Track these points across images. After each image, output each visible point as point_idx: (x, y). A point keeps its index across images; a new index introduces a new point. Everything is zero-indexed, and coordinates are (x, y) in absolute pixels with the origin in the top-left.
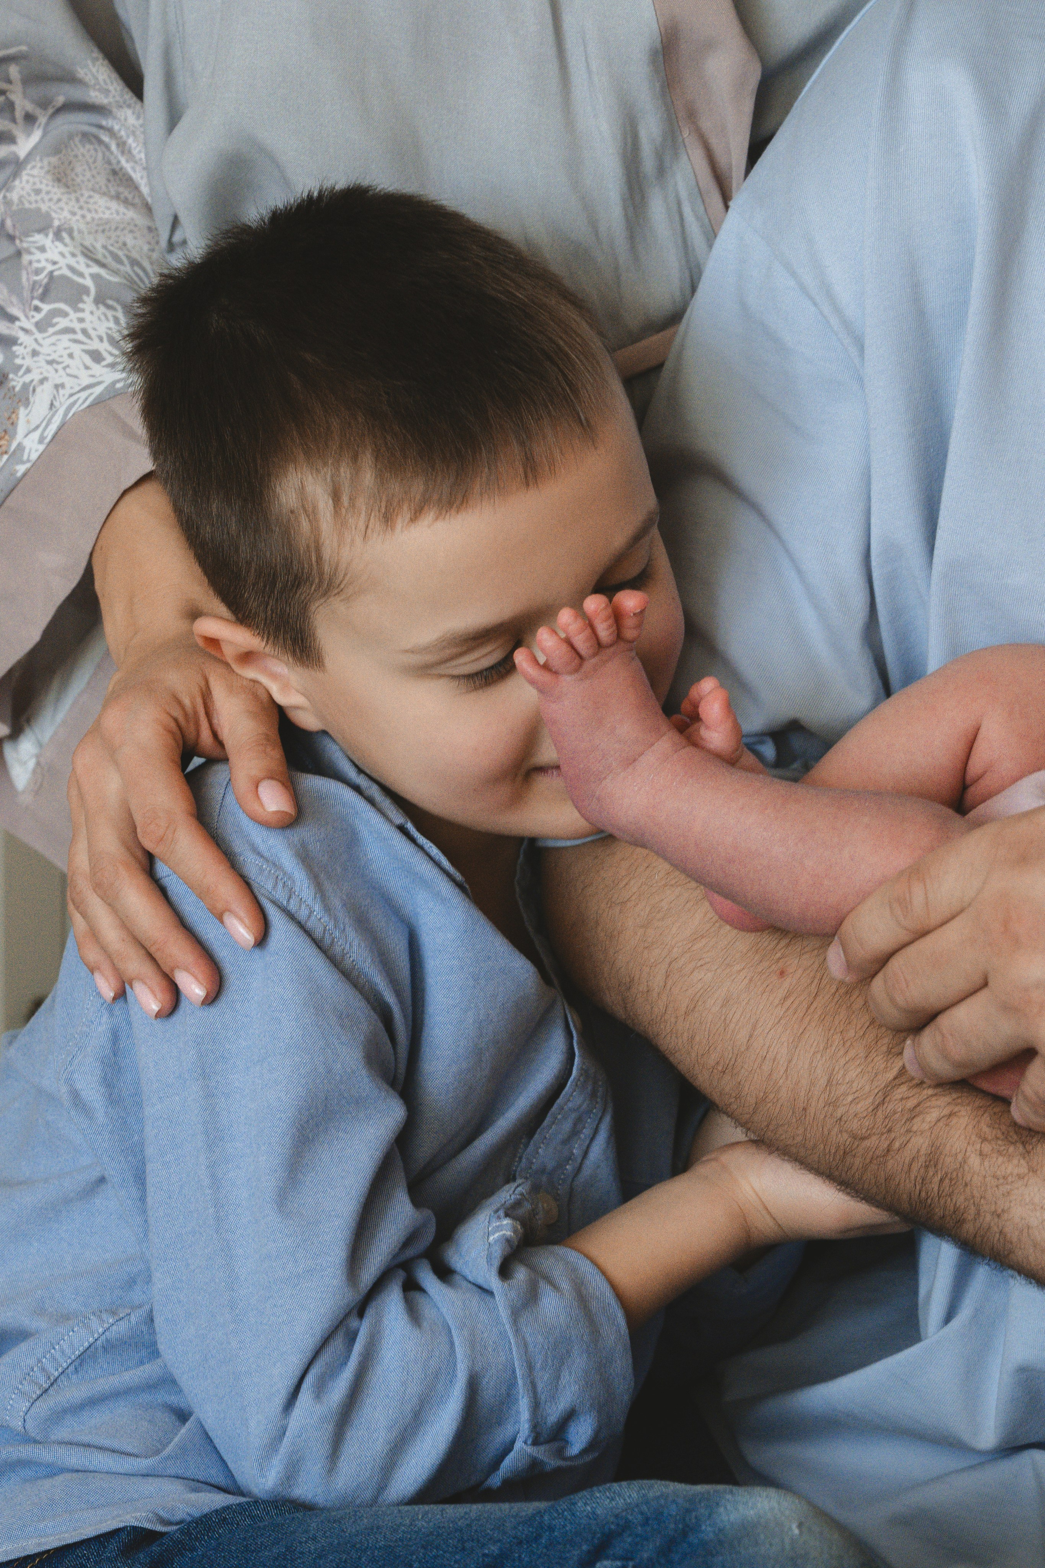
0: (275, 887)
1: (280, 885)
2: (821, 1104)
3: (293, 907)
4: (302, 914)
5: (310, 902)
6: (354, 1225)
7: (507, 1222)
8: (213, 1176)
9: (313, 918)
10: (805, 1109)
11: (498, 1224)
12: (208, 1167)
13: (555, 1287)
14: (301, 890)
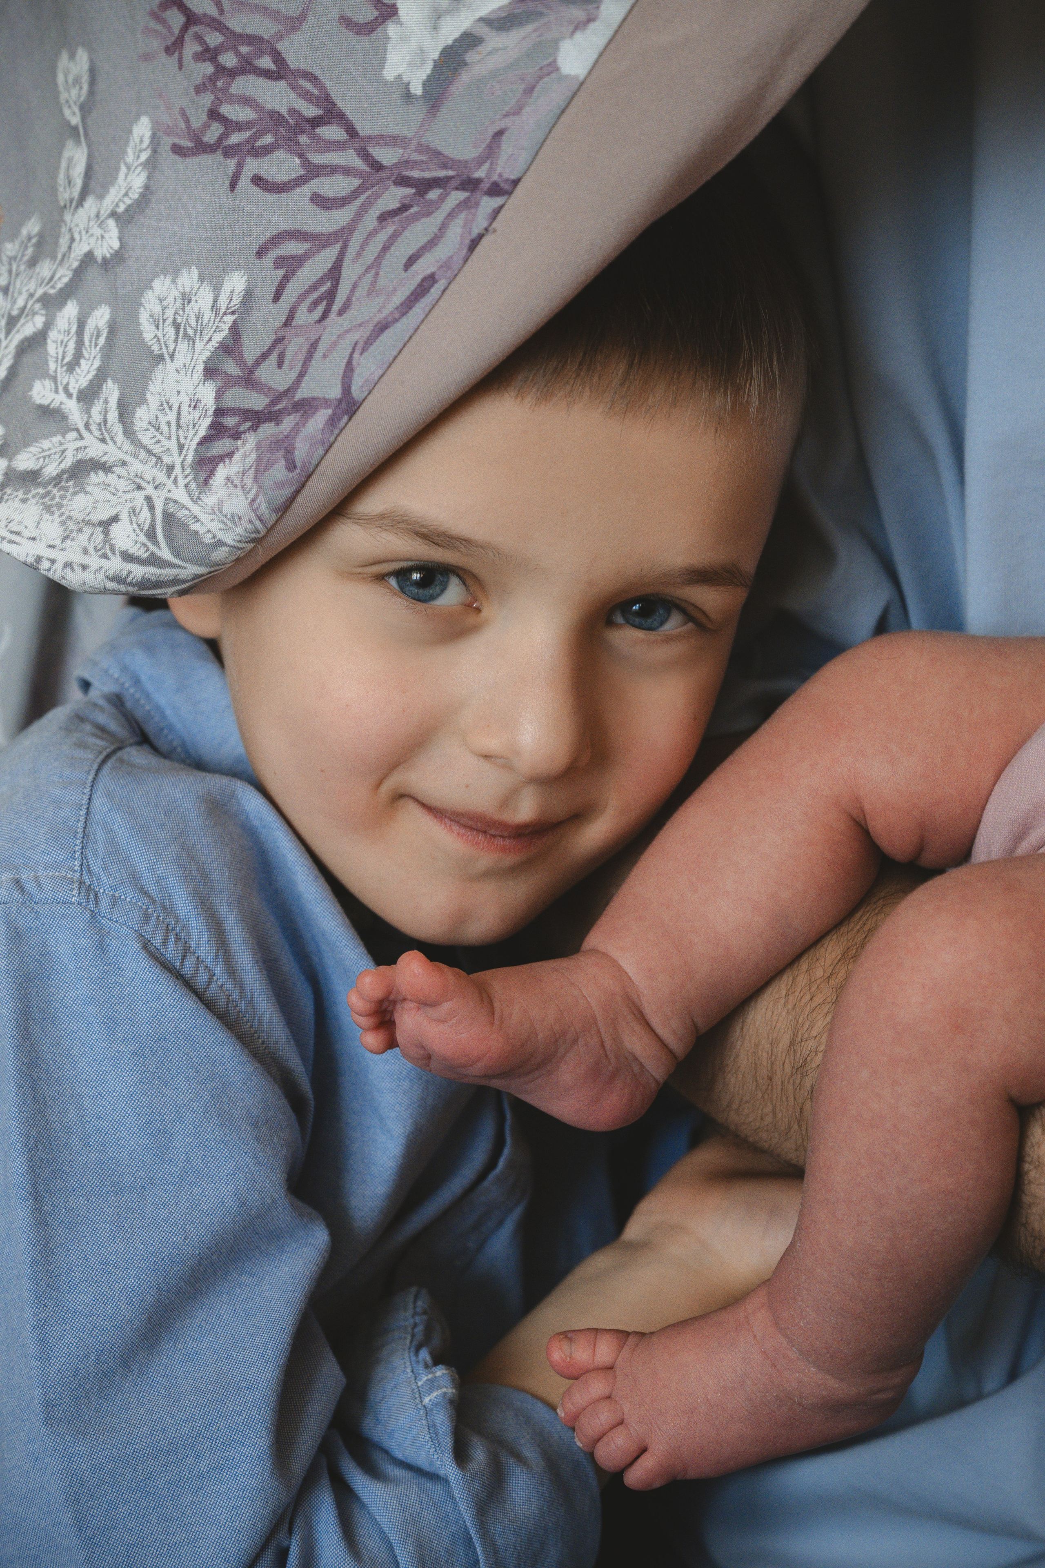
0: (165, 942)
1: (172, 938)
2: (788, 1069)
3: (188, 969)
4: (202, 979)
5: (209, 961)
6: (273, 1398)
7: (440, 1371)
8: (42, 1341)
9: (213, 985)
10: (770, 1079)
11: (430, 1376)
12: (35, 1328)
13: (520, 1459)
14: (198, 945)
